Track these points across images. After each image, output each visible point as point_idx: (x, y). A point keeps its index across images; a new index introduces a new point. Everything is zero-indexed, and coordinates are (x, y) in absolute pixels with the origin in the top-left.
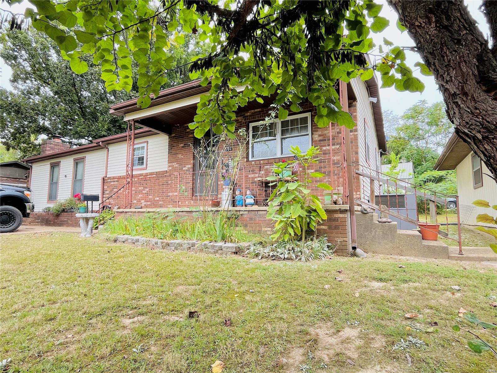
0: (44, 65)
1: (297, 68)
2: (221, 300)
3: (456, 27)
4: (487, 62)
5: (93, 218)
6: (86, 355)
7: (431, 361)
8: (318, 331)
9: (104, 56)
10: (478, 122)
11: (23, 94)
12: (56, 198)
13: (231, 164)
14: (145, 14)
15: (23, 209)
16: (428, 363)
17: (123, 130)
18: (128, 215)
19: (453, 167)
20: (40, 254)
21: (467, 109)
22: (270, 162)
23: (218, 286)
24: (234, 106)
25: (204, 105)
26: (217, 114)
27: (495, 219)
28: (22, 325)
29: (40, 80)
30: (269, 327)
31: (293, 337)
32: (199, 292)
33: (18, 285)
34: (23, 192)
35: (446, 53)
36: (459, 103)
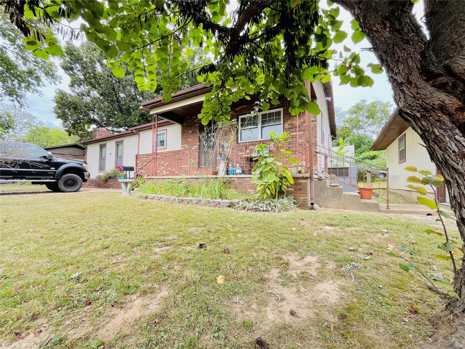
0: (92, 75)
1: (276, 72)
2: (221, 237)
3: (406, 30)
4: (428, 58)
5: (131, 182)
6: (131, 271)
7: (368, 278)
8: (289, 257)
9: (136, 65)
10: (418, 104)
11: (79, 95)
12: (104, 169)
13: (226, 145)
14: (165, 32)
15: (82, 176)
16: (366, 280)
17: (149, 122)
18: (154, 181)
19: (384, 148)
20: (95, 206)
21: (410, 95)
22: (253, 144)
23: (219, 228)
24: (229, 101)
25: (208, 101)
26: (218, 107)
27: (421, 180)
28: (87, 251)
29: (90, 85)
30: (255, 255)
31: (271, 261)
32: (206, 232)
33: (82, 226)
34: (82, 165)
35: (396, 51)
36: (405, 90)
